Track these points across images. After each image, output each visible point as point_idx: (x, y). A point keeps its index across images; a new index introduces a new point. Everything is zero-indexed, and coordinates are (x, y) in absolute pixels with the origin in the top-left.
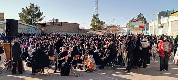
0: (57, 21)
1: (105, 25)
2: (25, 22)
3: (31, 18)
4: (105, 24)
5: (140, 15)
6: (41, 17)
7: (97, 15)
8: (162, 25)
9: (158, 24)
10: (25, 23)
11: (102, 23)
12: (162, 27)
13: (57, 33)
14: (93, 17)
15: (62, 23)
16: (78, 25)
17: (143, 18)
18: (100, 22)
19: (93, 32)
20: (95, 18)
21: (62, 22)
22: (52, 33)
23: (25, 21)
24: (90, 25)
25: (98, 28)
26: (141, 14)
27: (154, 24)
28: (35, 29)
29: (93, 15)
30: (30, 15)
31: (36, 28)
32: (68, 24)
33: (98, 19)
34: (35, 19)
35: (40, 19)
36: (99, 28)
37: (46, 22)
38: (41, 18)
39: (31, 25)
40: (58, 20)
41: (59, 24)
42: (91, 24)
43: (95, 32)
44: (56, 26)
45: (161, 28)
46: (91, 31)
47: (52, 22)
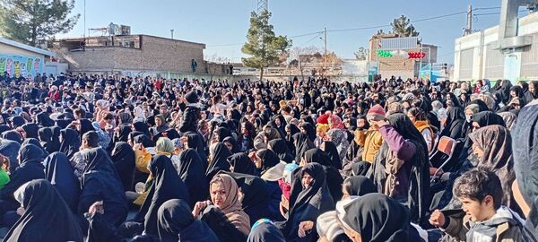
0: (123, 32)
1: (291, 49)
2: (7, 35)
3: (32, 20)
4: (294, 46)
5: (401, 21)
6: (69, 16)
7: (266, 15)
8: (527, 39)
9: (505, 37)
10: (6, 38)
11: (284, 44)
12: (525, 48)
13: (123, 72)
14: (252, 21)
15: (144, 38)
16: (200, 47)
17: (409, 29)
18: (277, 39)
19: (252, 73)
20: (260, 25)
21: (141, 36)
22: (107, 72)
23: (8, 31)
24: (242, 50)
25: (268, 59)
26: (404, 19)
27: (479, 40)
28: (42, 59)
29: (254, 14)
30: (25, 10)
31: (46, 56)
32: (163, 42)
33: (269, 30)
34: (43, 26)
35: (64, 25)
36: (272, 60)
37: (87, 36)
38: (66, 20)
39: (32, 44)
40: (128, 28)
41: (132, 44)
42: (246, 46)
43: (258, 72)
44: (121, 50)
45: (519, 54)
46: (245, 72)
47: (108, 34)
